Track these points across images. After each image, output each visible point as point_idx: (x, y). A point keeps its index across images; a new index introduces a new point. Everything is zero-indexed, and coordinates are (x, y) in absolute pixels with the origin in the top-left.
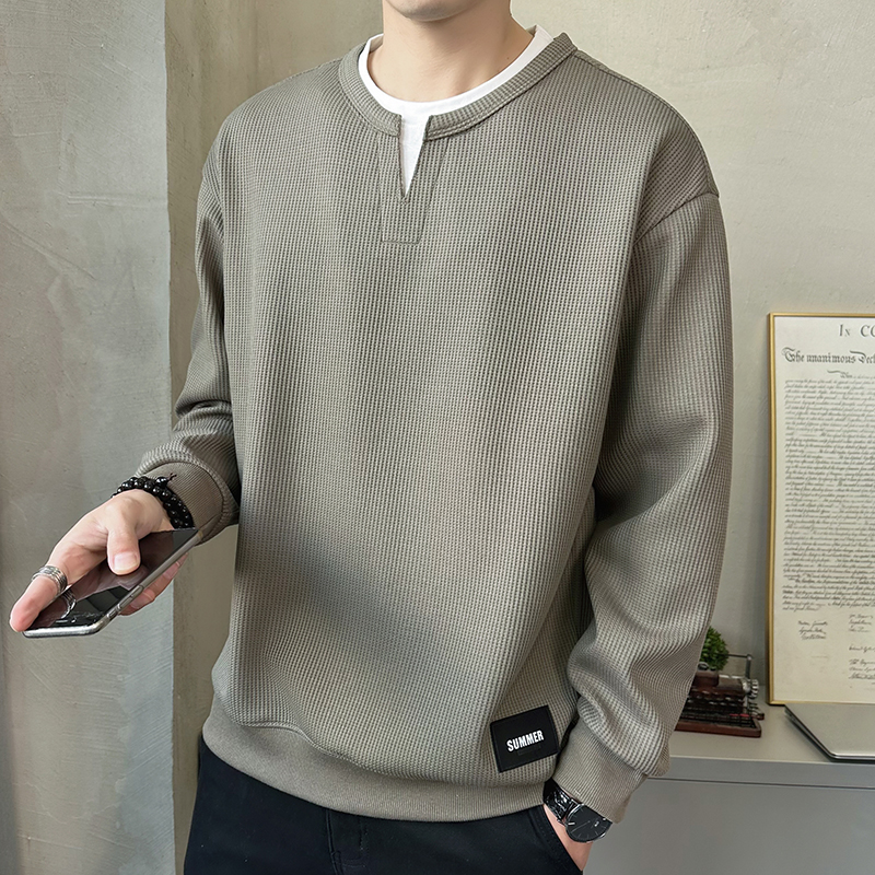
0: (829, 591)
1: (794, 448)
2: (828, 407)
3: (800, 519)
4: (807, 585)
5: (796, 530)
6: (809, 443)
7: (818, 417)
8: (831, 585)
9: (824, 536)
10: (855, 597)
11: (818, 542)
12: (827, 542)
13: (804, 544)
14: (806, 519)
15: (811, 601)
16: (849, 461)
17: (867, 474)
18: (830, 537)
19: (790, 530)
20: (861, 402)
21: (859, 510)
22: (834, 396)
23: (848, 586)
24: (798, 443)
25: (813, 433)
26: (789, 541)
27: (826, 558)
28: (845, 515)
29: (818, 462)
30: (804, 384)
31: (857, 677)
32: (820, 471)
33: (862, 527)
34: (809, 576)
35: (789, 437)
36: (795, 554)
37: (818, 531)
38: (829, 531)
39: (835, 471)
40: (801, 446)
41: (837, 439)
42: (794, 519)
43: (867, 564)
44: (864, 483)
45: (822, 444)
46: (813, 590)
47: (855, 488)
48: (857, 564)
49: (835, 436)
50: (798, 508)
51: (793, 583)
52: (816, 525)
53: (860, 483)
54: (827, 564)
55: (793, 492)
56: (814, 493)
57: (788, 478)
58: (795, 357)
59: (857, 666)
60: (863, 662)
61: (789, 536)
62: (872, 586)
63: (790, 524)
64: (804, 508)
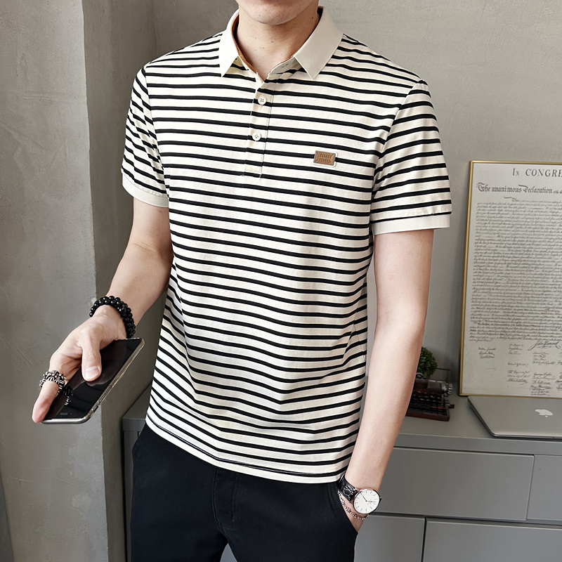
0: (498, 330)
1: (480, 245)
2: (503, 219)
3: (482, 287)
4: (485, 326)
5: (479, 294)
6: (490, 242)
7: (496, 225)
8: (499, 327)
9: (497, 298)
10: (513, 334)
11: (493, 301)
12: (499, 301)
13: (484, 302)
14: (485, 287)
15: (487, 336)
16: (514, 252)
17: (524, 261)
18: (499, 298)
19: (476, 294)
20: (523, 216)
21: (519, 282)
22: (507, 212)
23: (509, 327)
24: (482, 241)
25: (493, 235)
26: (474, 300)
27: (497, 310)
28: (510, 285)
29: (494, 253)
30: (489, 205)
31: (511, 380)
32: (496, 258)
33: (520, 292)
34: (486, 321)
35: (477, 238)
36: (478, 308)
37: (493, 294)
38: (499, 294)
39: (505, 259)
40: (484, 243)
41: (507, 239)
42: (478, 287)
43: (521, 315)
44: (522, 266)
45: (497, 242)
46: (488, 330)
47: (517, 269)
48: (516, 314)
49: (506, 237)
50: (481, 281)
51: (476, 325)
52: (492, 291)
53: (520, 266)
54: (498, 314)
55: (478, 271)
56: (491, 271)
57: (476, 262)
58: (484, 188)
59: (512, 374)
60: (515, 372)
61: (475, 297)
62: (524, 328)
63: (476, 290)
64: (485, 281)
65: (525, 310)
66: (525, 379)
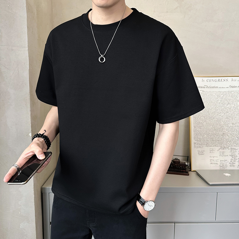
3: (197, 126)
8: (205, 142)
9: (203, 130)
10: (211, 144)
13: (199, 132)
14: (199, 126)
15: (200, 146)
19: (195, 129)
23: (209, 142)
26: (195, 131)
28: (207, 125)
31: (212, 163)
33: (212, 127)
34: (200, 139)
36: (196, 134)
43: (213, 136)
46: (201, 143)
48: (211, 136)
50: (196, 123)
51: (196, 141)
52: (201, 127)
54: (204, 136)
60: (213, 160)
62: (215, 142)
63: (195, 127)
64: (198, 123)
65: (215, 134)
66: (217, 163)
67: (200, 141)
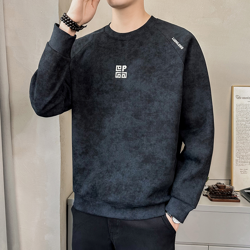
0: (248, 161)
1: (238, 122)
2: (247, 111)
3: (240, 141)
5: (239, 144)
6: (243, 121)
7: (245, 114)
9: (247, 146)
11: (245, 147)
13: (242, 148)
14: (242, 141)
15: (243, 163)
19: (237, 144)
22: (249, 108)
24: (239, 121)
25: (244, 118)
29: (245, 126)
30: (241, 105)
32: (246, 128)
35: (237, 119)
36: (239, 151)
37: (245, 145)
42: (238, 141)
45: (246, 121)
50: (239, 138)
51: (238, 159)
52: (245, 143)
54: (248, 153)
55: (238, 134)
56: (244, 134)
57: (237, 130)
61: (237, 146)
63: (237, 143)
64: (241, 138)
67: (243, 158)
